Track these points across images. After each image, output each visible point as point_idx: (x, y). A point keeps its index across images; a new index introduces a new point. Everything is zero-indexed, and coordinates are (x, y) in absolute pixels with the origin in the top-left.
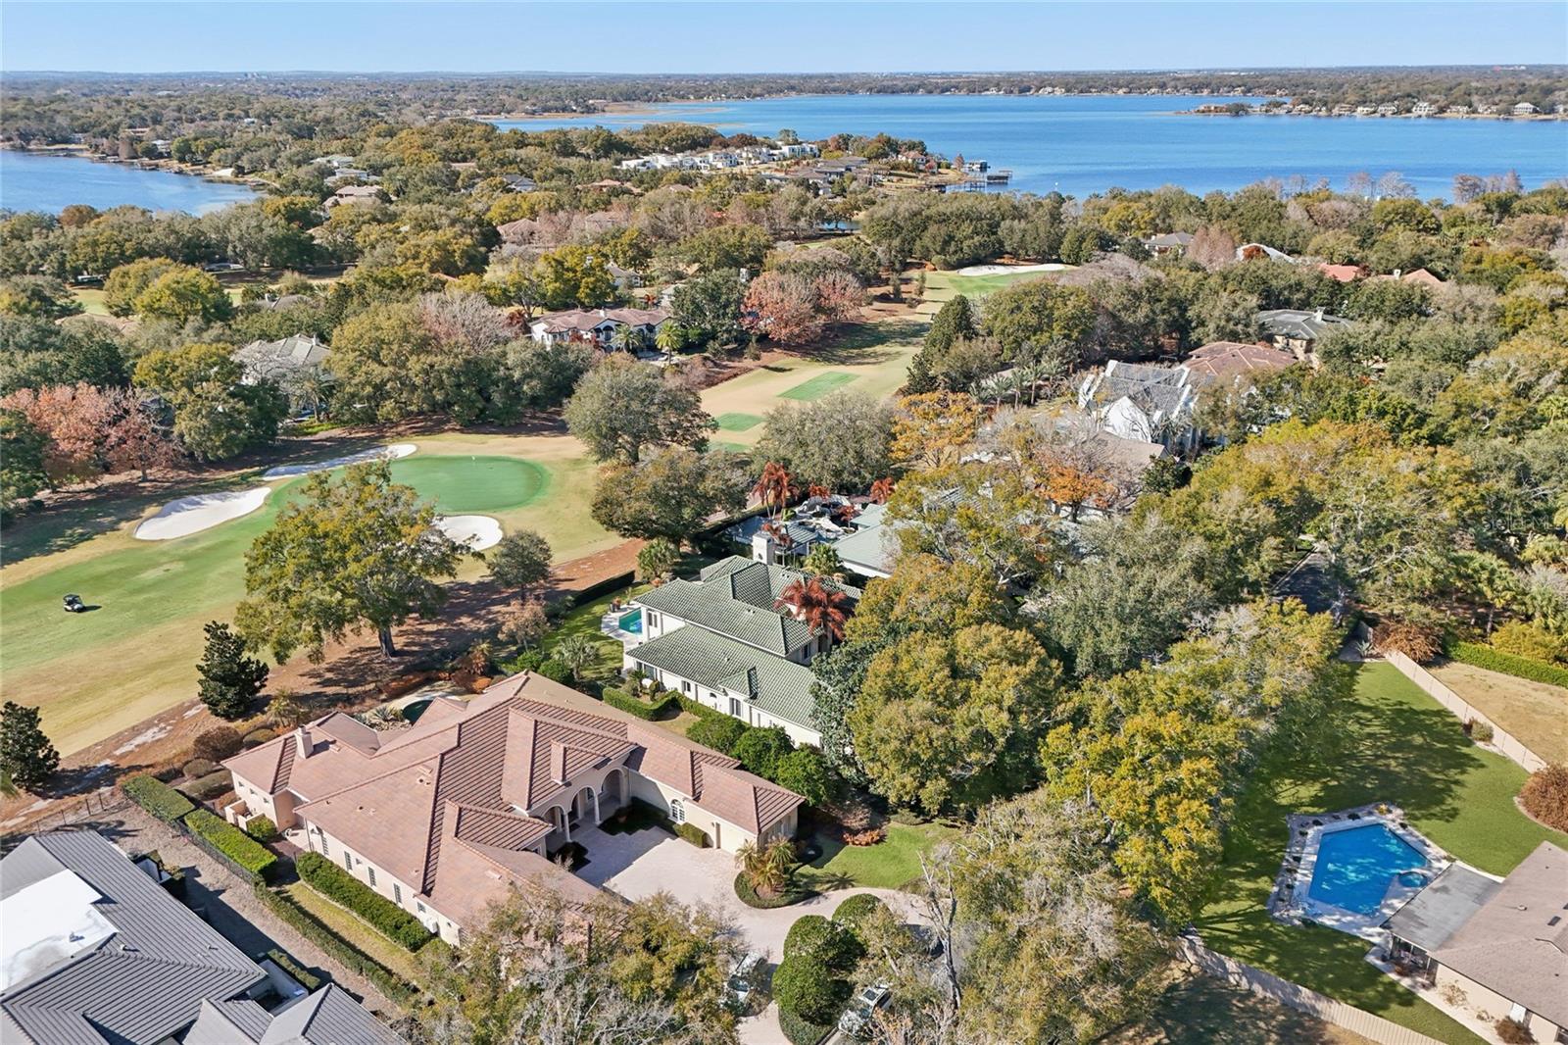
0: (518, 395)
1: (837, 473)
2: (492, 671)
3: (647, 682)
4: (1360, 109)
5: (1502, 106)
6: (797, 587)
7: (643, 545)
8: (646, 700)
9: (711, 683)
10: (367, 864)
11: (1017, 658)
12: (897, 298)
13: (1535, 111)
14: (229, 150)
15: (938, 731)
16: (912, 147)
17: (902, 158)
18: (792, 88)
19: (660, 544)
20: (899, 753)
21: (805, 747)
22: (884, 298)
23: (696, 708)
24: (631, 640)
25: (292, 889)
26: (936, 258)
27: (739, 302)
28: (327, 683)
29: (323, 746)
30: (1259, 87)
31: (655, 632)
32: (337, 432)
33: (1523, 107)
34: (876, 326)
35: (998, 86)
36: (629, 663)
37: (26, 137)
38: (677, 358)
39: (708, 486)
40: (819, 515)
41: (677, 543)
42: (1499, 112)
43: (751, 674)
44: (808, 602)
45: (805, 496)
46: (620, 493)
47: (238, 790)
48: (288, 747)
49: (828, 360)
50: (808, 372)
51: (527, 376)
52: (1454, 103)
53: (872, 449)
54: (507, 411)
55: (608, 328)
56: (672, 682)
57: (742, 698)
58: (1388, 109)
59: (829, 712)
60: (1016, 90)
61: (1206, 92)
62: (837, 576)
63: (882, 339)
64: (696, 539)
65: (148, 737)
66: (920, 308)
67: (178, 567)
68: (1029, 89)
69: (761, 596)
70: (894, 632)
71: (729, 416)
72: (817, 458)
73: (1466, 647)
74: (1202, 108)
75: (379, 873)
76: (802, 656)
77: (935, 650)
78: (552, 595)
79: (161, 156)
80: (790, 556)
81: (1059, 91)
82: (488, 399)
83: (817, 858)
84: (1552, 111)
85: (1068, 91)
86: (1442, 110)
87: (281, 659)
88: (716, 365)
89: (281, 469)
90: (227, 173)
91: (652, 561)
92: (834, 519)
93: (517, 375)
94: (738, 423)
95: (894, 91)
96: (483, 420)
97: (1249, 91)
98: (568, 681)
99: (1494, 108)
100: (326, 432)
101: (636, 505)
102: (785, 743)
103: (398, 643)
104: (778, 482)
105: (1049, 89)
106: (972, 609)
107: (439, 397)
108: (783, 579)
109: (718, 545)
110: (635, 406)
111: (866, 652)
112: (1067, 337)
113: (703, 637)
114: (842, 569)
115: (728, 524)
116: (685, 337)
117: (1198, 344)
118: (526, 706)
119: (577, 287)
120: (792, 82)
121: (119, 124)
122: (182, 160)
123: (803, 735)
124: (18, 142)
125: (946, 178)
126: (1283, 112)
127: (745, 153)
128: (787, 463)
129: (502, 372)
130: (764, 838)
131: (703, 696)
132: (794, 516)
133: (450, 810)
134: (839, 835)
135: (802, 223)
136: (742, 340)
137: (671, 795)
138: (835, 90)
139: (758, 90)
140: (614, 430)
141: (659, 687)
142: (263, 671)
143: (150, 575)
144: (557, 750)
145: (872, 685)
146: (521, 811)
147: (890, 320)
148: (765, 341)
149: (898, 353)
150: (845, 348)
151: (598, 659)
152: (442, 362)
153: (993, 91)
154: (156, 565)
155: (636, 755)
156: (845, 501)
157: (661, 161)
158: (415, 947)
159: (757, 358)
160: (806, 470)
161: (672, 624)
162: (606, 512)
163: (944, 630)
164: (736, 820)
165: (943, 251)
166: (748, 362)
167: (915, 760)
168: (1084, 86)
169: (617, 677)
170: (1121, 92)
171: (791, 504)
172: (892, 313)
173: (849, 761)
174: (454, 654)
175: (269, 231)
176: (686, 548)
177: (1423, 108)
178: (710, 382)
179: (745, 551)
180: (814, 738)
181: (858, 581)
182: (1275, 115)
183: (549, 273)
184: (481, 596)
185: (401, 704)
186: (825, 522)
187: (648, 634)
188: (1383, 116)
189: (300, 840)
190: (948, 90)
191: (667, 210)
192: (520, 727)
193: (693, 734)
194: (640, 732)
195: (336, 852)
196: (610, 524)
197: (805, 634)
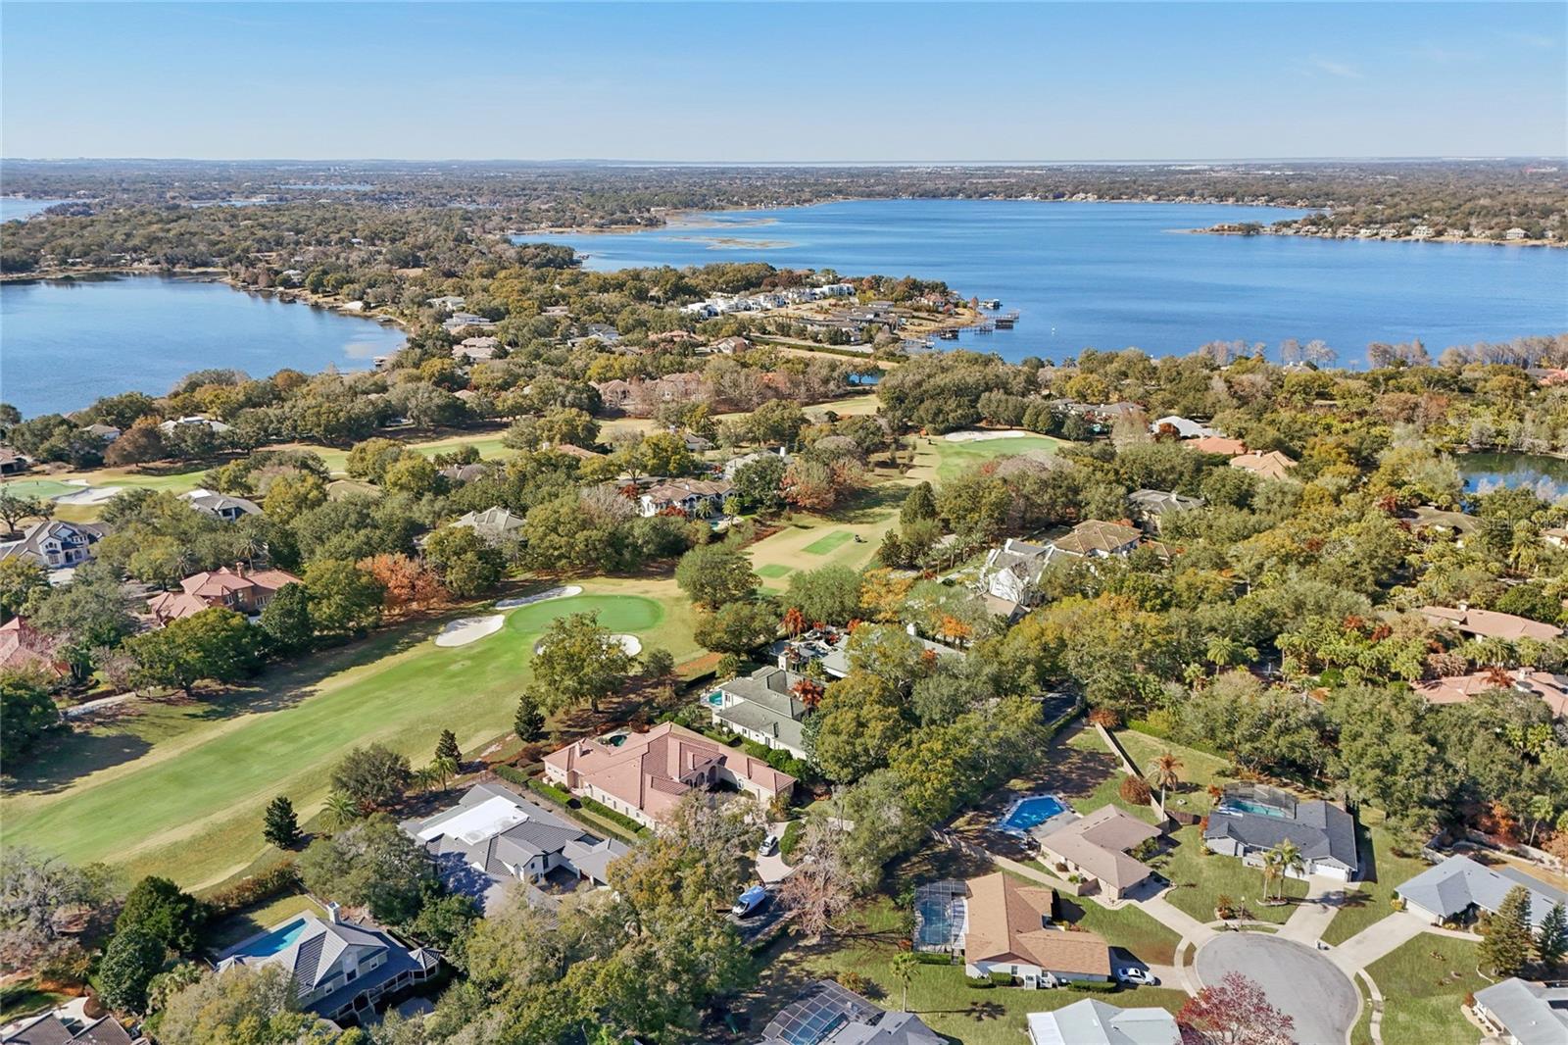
0: (640, 553)
1: (830, 615)
2: (651, 722)
3: (725, 729)
4: (1363, 231)
5: (1496, 231)
6: (800, 683)
7: (720, 656)
8: (725, 738)
9: (756, 730)
10: (614, 798)
11: (886, 718)
12: (892, 464)
13: (1526, 236)
14: (356, 286)
15: (848, 748)
16: (933, 288)
17: (924, 301)
18: (839, 192)
19: (730, 656)
20: (833, 757)
21: (800, 760)
22: (882, 464)
23: (749, 742)
24: (716, 708)
25: (580, 810)
26: (928, 426)
27: (779, 480)
28: (569, 726)
29: (587, 752)
30: (1283, 197)
31: (729, 705)
32: (529, 575)
33: (1515, 234)
34: (878, 490)
35: (1034, 191)
36: (716, 720)
37: (172, 261)
38: (738, 519)
39: (757, 624)
40: (819, 639)
41: (738, 655)
42: (1492, 237)
43: (775, 726)
44: (805, 691)
45: (811, 628)
46: (708, 628)
47: (547, 771)
48: (572, 752)
49: (840, 520)
50: (825, 530)
51: (646, 543)
52: (1453, 226)
53: (849, 602)
54: (633, 564)
55: (691, 500)
56: (738, 729)
57: (771, 736)
58: (1388, 232)
59: (809, 743)
60: (1051, 196)
61: (1231, 200)
62: (823, 677)
63: (879, 502)
64: (749, 652)
65: (493, 748)
66: (910, 473)
67: (468, 663)
68: (1063, 195)
69: (782, 688)
70: (837, 707)
71: (769, 567)
72: (819, 606)
73: (1133, 723)
74: (1216, 227)
75: (619, 802)
76: (798, 718)
77: (852, 714)
78: (676, 683)
79: (294, 286)
80: (799, 665)
81: (1092, 198)
82: (621, 555)
83: (802, 805)
84: (1542, 236)
85: (1099, 198)
86: (1440, 233)
87: (552, 714)
88: (763, 524)
89: (508, 601)
90: (357, 306)
91: (725, 665)
92: (828, 642)
93: (640, 542)
94: (774, 571)
95: (934, 195)
96: (619, 569)
97: (1272, 200)
98: (688, 726)
99: (1488, 232)
100: (522, 576)
101: (718, 635)
102: (789, 756)
103: (601, 707)
104: (796, 620)
105: (1082, 195)
106: (874, 697)
107: (593, 555)
108: (793, 679)
109: (761, 657)
110: (715, 572)
111: (825, 715)
112: (991, 516)
113: (754, 708)
114: (826, 673)
115: (767, 644)
116: (742, 504)
117: (1086, 518)
118: (675, 736)
119: (668, 463)
120: (841, 182)
121: (249, 247)
122: (314, 291)
123: (798, 754)
124: (165, 266)
125: (961, 320)
126: (1291, 232)
127: (791, 294)
128: (801, 608)
129: (631, 539)
130: (778, 794)
131: (752, 736)
132: (805, 639)
133: (648, 778)
134: (811, 797)
135: (832, 386)
136: (781, 505)
137: (740, 777)
138: (880, 194)
139: (806, 195)
140: (702, 585)
141: (731, 731)
142: (542, 720)
143: (454, 667)
144: (690, 755)
145: (825, 729)
146: (677, 780)
147: (888, 484)
148: (795, 506)
149: (890, 514)
150: (853, 510)
151: (702, 717)
152: (595, 534)
153: (1029, 197)
154: (456, 662)
155: (723, 760)
156: (834, 630)
157: (720, 303)
158: (636, 831)
159: (790, 519)
160: (813, 613)
161: (737, 700)
162: (702, 638)
163: (860, 705)
164: (767, 786)
165: (933, 421)
166: (783, 522)
167: (839, 759)
168: (1115, 193)
169: (710, 727)
170: (1150, 199)
171: (803, 632)
172: (888, 477)
173: (817, 764)
174: (631, 712)
175: (437, 401)
176: (744, 657)
177: (1422, 232)
178: (759, 537)
179: (774, 662)
180: (803, 756)
181: (832, 678)
182: (1284, 236)
183: (650, 452)
184: (638, 683)
185: (608, 736)
186: (822, 643)
187: (725, 705)
188: (1383, 239)
189: (578, 793)
190: (986, 195)
191: (727, 377)
192: (673, 746)
193: (748, 752)
194: (724, 750)
195: (597, 795)
196: (704, 645)
197: (802, 707)
